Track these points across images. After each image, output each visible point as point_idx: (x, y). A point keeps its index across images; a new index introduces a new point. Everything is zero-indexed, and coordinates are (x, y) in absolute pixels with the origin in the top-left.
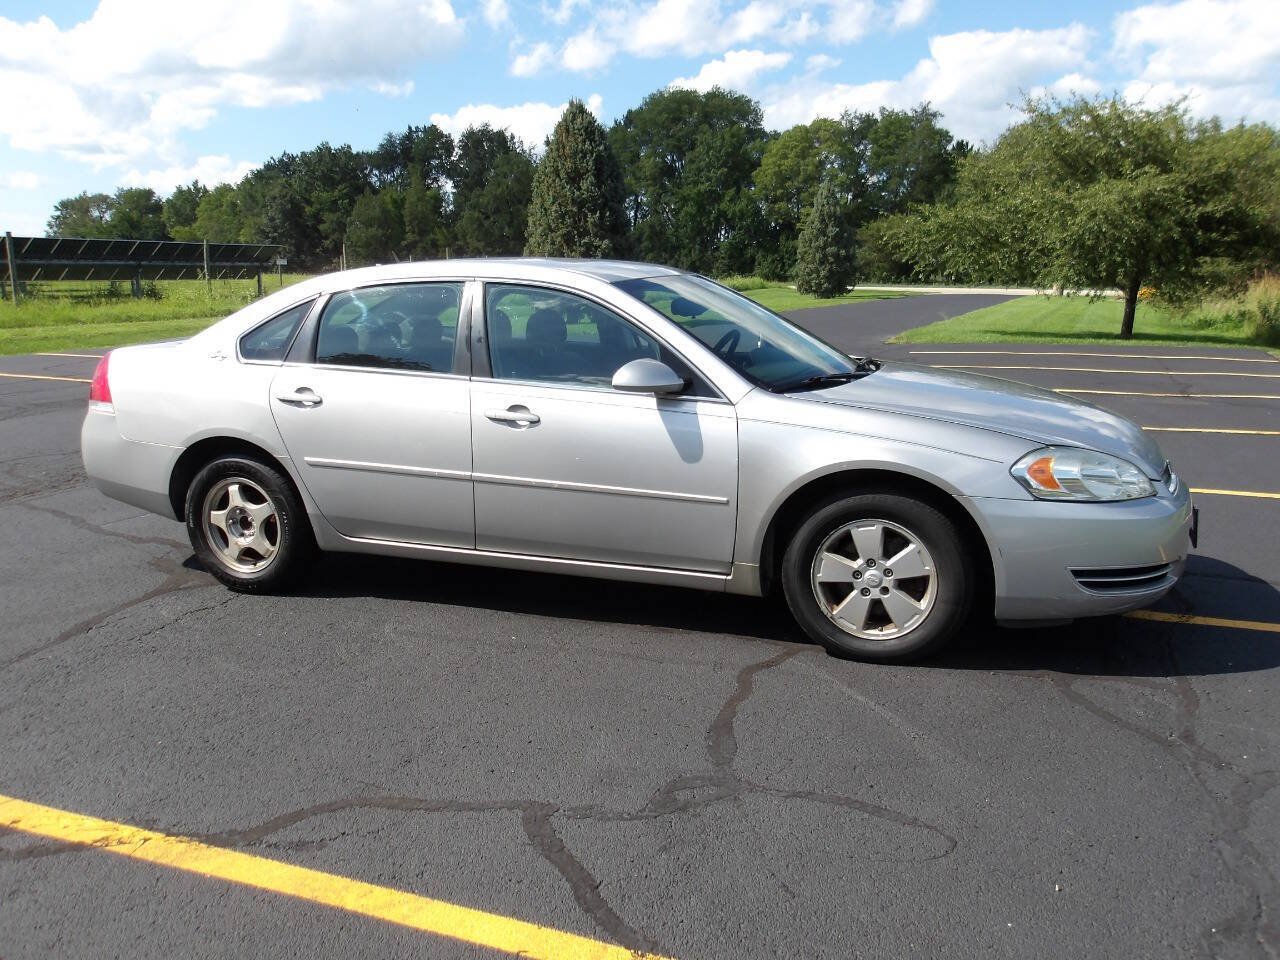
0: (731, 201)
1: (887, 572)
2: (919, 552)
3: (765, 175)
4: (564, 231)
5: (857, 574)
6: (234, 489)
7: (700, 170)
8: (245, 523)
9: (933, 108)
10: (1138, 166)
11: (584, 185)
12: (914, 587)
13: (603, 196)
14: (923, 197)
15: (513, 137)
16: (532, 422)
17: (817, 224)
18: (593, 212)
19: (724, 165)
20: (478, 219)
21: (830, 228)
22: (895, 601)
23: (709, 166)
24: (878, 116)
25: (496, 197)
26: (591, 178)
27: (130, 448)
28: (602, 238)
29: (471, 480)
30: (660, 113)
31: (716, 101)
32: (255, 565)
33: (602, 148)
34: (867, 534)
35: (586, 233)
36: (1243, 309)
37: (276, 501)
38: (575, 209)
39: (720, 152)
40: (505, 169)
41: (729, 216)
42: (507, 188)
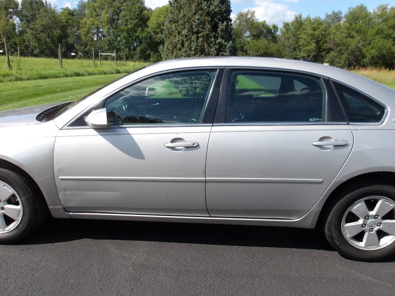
0: (141, 32)
3: (152, 23)
7: (127, 21)
15: (46, 2)
19: (137, 18)
20: (35, 34)
23: (131, 19)
25: (42, 25)
39: (135, 13)
40: (45, 14)
41: (141, 38)
42: (46, 22)
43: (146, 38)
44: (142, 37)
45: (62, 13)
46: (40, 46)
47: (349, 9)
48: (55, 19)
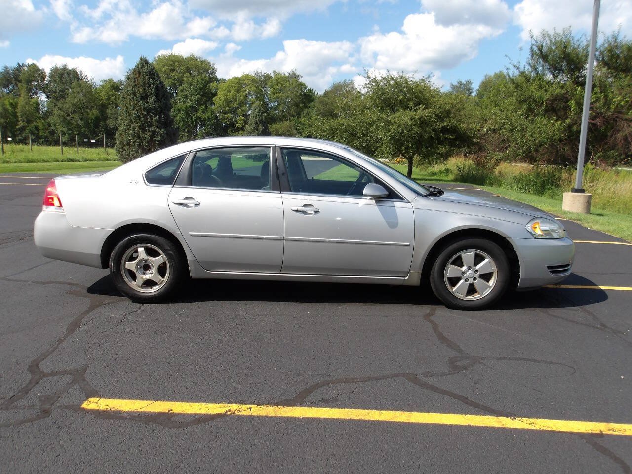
0: (203, 112)
1: (476, 271)
2: (490, 262)
3: (219, 100)
4: (140, 124)
5: (464, 273)
6: (141, 250)
7: (186, 96)
8: (146, 267)
9: (297, 73)
10: (416, 105)
11: (150, 101)
12: (486, 277)
13: (160, 107)
14: (295, 114)
15: (82, 73)
16: (315, 212)
17: (253, 124)
18: (156, 115)
19: (199, 94)
20: (63, 115)
21: (260, 127)
22: (479, 283)
23: (191, 94)
24: (272, 75)
25: (73, 105)
26: (154, 98)
27: (74, 231)
28: (160, 129)
29: (283, 240)
30: (164, 66)
31: (192, 62)
32: (151, 288)
33: (158, 82)
34: (468, 256)
35: (151, 125)
36: (447, 168)
37: (167, 254)
38: (145, 113)
39: (196, 87)
40: (79, 90)
41: (203, 119)
42: (80, 100)
43: (209, 119)
44: (205, 118)
45: (103, 87)
46: (70, 132)
47: (485, 77)
48: (92, 95)
